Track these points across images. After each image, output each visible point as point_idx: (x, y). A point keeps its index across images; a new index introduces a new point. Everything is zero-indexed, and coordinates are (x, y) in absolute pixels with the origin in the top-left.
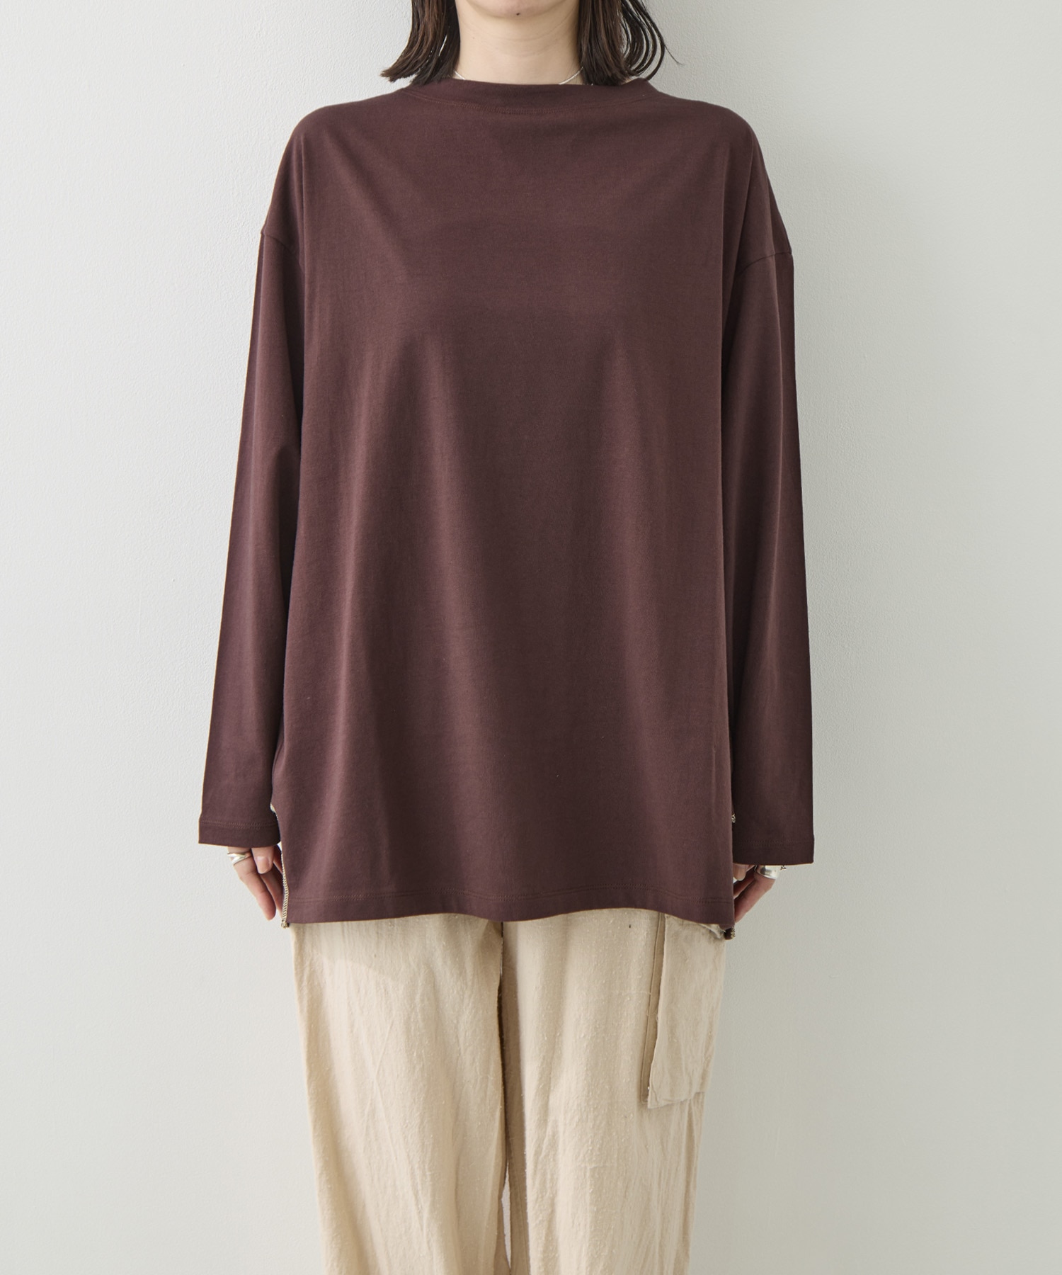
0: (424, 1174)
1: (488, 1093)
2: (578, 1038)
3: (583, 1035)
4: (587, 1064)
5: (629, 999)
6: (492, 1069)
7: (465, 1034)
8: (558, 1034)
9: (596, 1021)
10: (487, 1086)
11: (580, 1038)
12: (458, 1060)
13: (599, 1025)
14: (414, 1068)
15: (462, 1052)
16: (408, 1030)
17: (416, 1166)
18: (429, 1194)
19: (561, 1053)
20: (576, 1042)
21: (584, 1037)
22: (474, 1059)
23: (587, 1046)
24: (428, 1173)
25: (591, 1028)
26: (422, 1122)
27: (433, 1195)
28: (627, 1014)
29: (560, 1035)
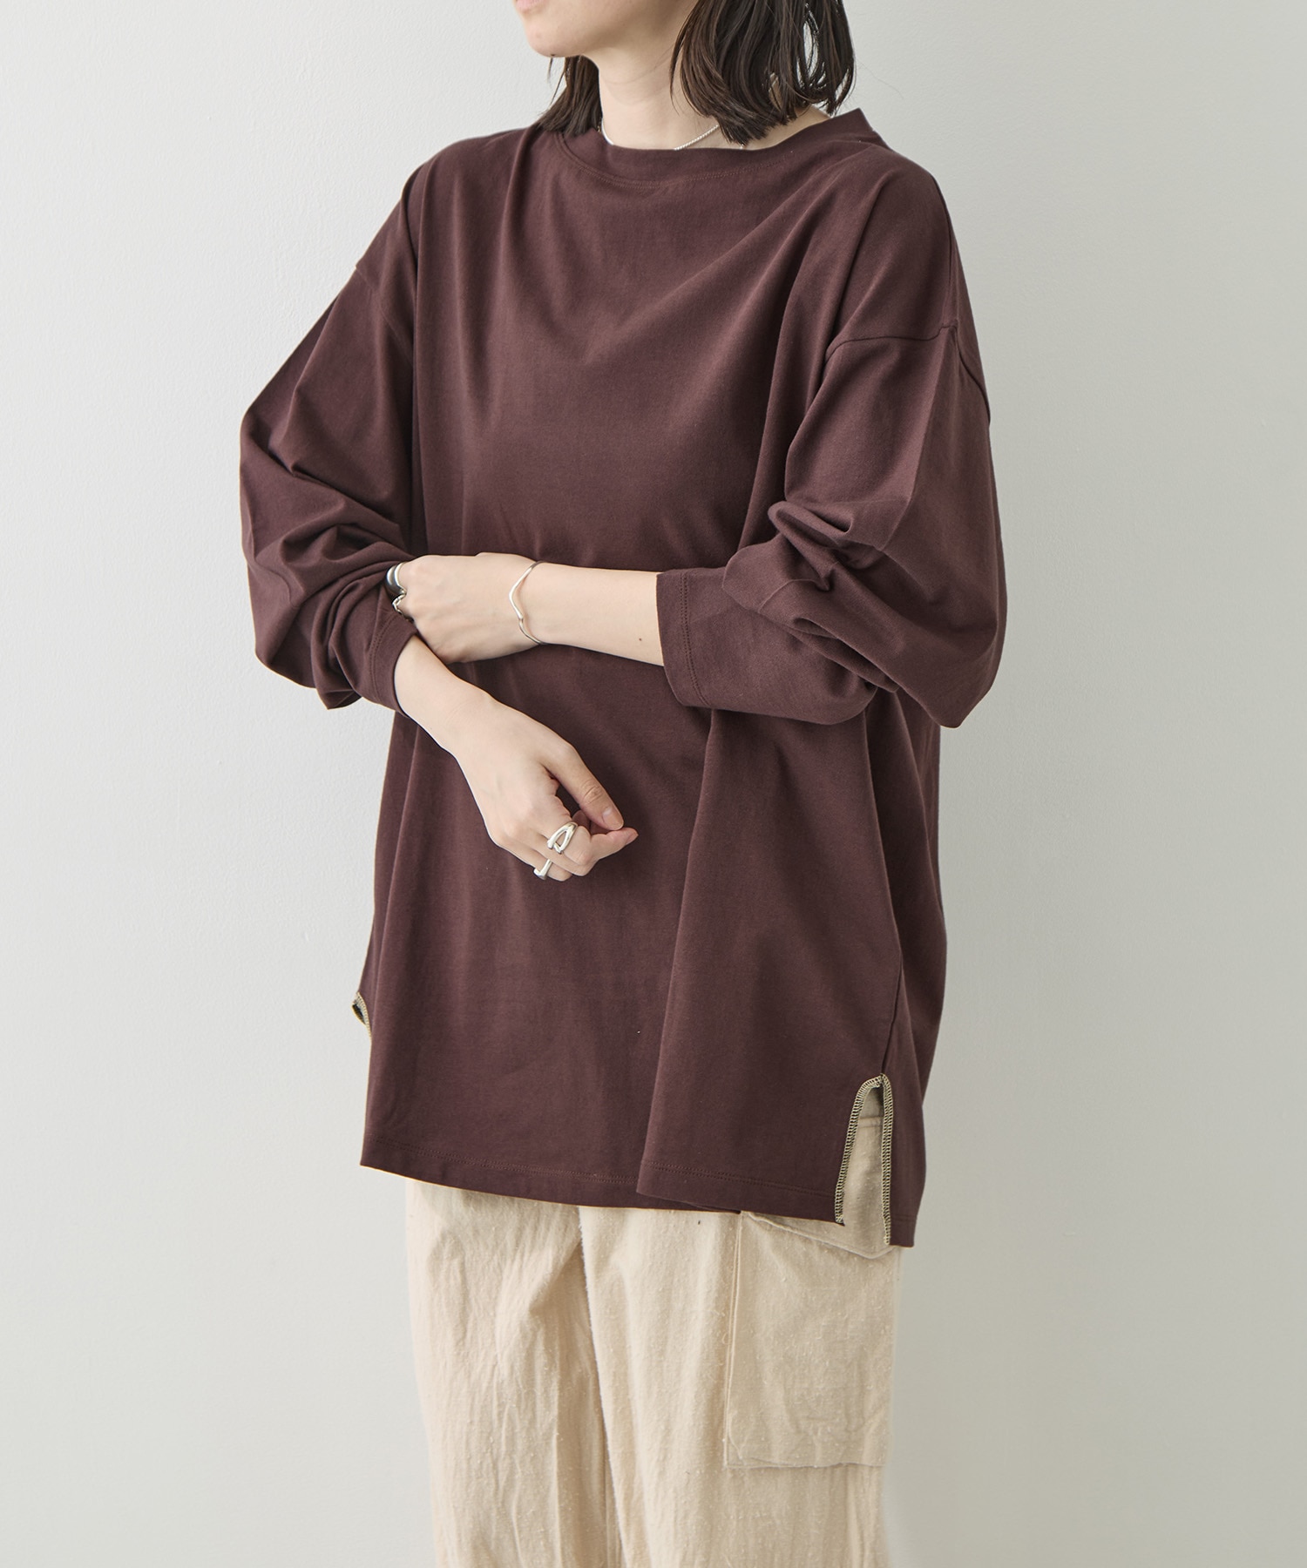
5: (693, 1317)
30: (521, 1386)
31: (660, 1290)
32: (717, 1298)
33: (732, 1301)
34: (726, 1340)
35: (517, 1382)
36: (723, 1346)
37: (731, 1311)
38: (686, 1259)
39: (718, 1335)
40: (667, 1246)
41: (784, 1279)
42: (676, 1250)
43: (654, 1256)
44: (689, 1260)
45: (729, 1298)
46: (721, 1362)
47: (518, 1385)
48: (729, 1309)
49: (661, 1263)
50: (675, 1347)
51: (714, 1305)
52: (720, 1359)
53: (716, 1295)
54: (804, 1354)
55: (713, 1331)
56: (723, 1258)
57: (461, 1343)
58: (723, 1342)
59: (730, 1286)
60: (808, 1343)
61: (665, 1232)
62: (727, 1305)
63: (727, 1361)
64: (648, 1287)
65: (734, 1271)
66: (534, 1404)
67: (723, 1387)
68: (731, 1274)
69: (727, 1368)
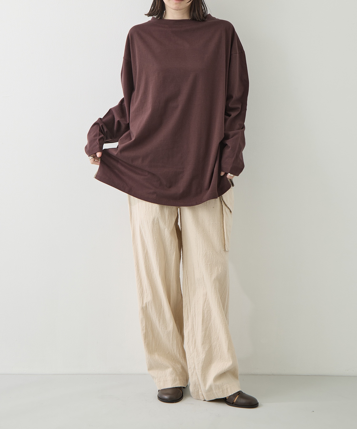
0: (157, 266)
1: (172, 249)
6: (173, 243)
10: (171, 247)
12: (165, 239)
14: (155, 241)
15: (166, 238)
16: (153, 232)
17: (156, 264)
18: (159, 271)
22: (168, 240)
24: (158, 266)
26: (157, 254)
27: (160, 272)
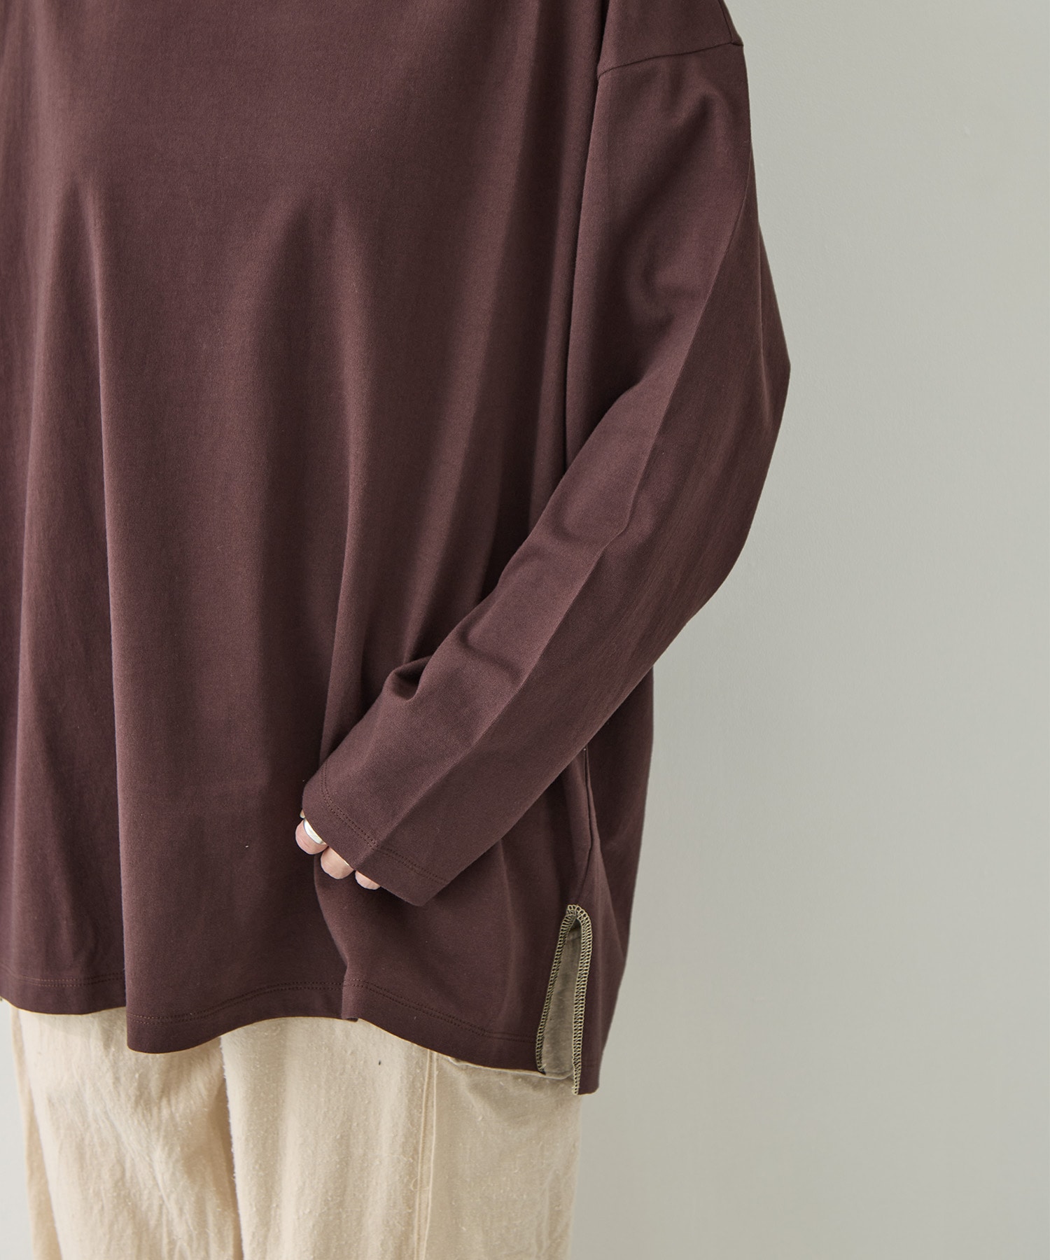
2: (301, 1213)
3: (308, 1210)
4: (314, 1252)
5: (378, 1163)
7: (163, 1178)
8: (274, 1205)
9: (327, 1192)
11: (304, 1213)
13: (331, 1196)
19: (279, 1231)
20: (298, 1219)
21: (310, 1212)
23: (314, 1226)
25: (319, 1200)
28: (377, 1183)
29: (277, 1206)
30: (192, 1228)
31: (338, 1137)
32: (403, 1143)
33: (421, 1145)
34: (415, 1186)
35: (187, 1223)
36: (412, 1192)
37: (420, 1155)
38: (367, 1102)
39: (405, 1180)
40: (343, 1089)
41: (480, 1118)
42: (355, 1093)
43: (329, 1100)
44: (369, 1102)
45: (418, 1142)
46: (410, 1208)
47: (188, 1226)
48: (418, 1153)
49: (338, 1108)
50: (354, 1195)
51: (401, 1150)
52: (408, 1205)
53: (403, 1140)
54: (502, 1191)
55: (401, 1177)
56: (410, 1101)
57: (120, 1184)
58: (412, 1189)
59: (418, 1130)
60: (504, 1179)
61: (341, 1074)
62: (416, 1150)
63: (417, 1206)
64: (323, 1135)
65: (423, 1114)
66: (207, 1244)
67: (412, 1234)
68: (420, 1118)
69: (417, 1214)
